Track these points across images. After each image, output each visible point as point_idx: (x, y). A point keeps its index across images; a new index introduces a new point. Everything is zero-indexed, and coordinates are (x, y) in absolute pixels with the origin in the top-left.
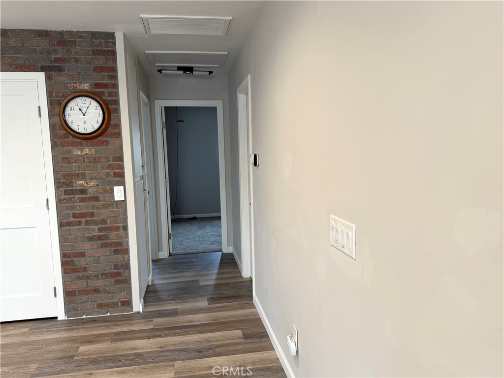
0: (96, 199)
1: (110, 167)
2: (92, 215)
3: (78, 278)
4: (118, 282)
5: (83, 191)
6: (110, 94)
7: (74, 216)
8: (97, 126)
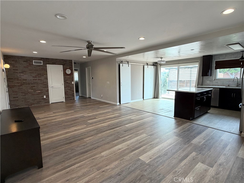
0: (70, 84)
1: (72, 79)
2: (69, 86)
3: (67, 95)
4: (73, 96)
5: (68, 82)
6: (72, 69)
7: (66, 86)
8: (70, 73)
